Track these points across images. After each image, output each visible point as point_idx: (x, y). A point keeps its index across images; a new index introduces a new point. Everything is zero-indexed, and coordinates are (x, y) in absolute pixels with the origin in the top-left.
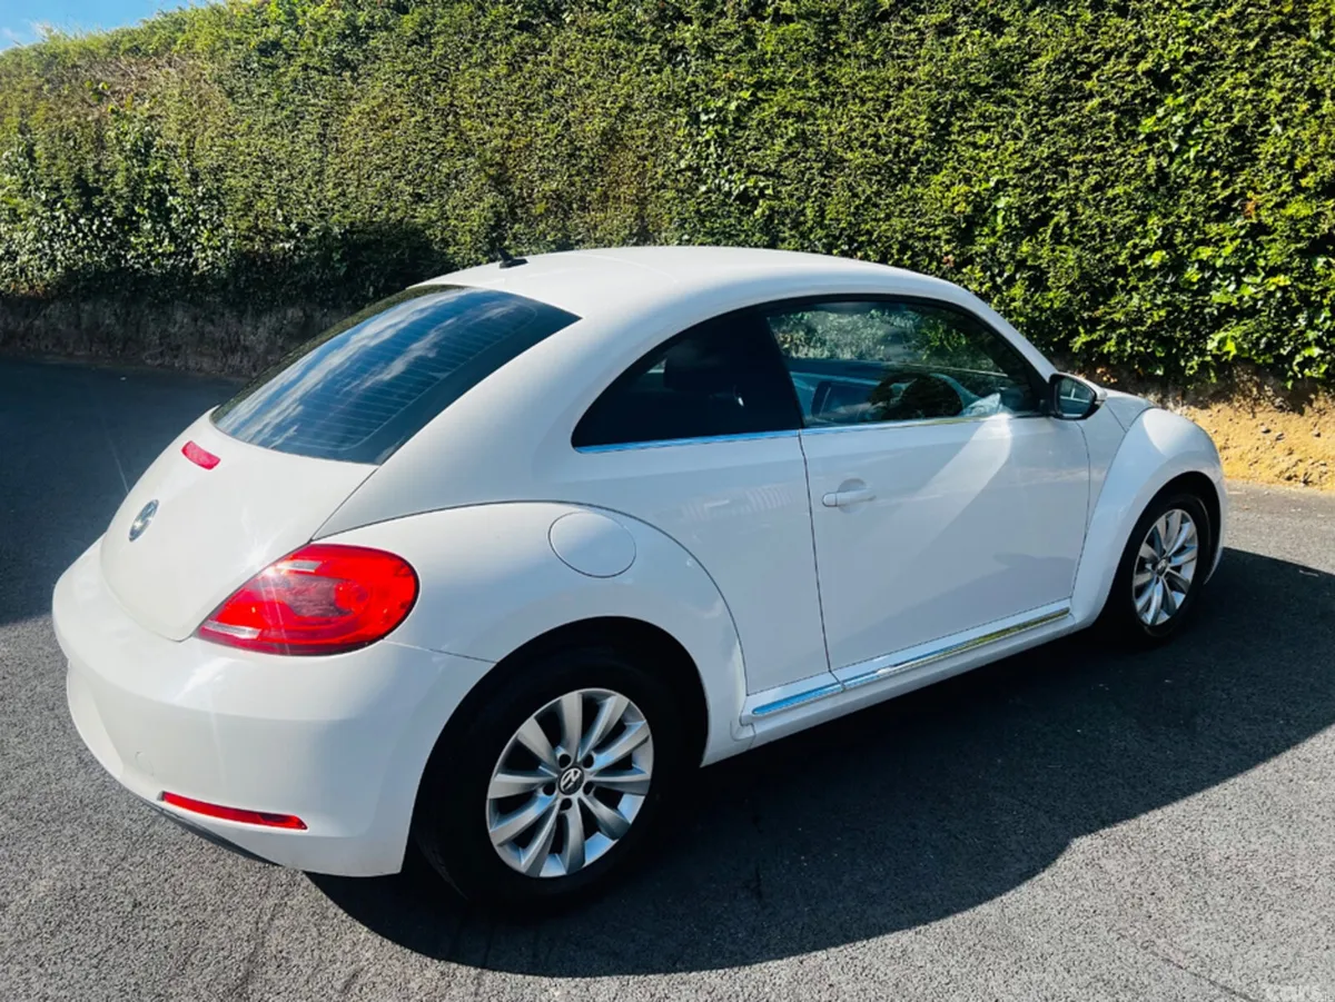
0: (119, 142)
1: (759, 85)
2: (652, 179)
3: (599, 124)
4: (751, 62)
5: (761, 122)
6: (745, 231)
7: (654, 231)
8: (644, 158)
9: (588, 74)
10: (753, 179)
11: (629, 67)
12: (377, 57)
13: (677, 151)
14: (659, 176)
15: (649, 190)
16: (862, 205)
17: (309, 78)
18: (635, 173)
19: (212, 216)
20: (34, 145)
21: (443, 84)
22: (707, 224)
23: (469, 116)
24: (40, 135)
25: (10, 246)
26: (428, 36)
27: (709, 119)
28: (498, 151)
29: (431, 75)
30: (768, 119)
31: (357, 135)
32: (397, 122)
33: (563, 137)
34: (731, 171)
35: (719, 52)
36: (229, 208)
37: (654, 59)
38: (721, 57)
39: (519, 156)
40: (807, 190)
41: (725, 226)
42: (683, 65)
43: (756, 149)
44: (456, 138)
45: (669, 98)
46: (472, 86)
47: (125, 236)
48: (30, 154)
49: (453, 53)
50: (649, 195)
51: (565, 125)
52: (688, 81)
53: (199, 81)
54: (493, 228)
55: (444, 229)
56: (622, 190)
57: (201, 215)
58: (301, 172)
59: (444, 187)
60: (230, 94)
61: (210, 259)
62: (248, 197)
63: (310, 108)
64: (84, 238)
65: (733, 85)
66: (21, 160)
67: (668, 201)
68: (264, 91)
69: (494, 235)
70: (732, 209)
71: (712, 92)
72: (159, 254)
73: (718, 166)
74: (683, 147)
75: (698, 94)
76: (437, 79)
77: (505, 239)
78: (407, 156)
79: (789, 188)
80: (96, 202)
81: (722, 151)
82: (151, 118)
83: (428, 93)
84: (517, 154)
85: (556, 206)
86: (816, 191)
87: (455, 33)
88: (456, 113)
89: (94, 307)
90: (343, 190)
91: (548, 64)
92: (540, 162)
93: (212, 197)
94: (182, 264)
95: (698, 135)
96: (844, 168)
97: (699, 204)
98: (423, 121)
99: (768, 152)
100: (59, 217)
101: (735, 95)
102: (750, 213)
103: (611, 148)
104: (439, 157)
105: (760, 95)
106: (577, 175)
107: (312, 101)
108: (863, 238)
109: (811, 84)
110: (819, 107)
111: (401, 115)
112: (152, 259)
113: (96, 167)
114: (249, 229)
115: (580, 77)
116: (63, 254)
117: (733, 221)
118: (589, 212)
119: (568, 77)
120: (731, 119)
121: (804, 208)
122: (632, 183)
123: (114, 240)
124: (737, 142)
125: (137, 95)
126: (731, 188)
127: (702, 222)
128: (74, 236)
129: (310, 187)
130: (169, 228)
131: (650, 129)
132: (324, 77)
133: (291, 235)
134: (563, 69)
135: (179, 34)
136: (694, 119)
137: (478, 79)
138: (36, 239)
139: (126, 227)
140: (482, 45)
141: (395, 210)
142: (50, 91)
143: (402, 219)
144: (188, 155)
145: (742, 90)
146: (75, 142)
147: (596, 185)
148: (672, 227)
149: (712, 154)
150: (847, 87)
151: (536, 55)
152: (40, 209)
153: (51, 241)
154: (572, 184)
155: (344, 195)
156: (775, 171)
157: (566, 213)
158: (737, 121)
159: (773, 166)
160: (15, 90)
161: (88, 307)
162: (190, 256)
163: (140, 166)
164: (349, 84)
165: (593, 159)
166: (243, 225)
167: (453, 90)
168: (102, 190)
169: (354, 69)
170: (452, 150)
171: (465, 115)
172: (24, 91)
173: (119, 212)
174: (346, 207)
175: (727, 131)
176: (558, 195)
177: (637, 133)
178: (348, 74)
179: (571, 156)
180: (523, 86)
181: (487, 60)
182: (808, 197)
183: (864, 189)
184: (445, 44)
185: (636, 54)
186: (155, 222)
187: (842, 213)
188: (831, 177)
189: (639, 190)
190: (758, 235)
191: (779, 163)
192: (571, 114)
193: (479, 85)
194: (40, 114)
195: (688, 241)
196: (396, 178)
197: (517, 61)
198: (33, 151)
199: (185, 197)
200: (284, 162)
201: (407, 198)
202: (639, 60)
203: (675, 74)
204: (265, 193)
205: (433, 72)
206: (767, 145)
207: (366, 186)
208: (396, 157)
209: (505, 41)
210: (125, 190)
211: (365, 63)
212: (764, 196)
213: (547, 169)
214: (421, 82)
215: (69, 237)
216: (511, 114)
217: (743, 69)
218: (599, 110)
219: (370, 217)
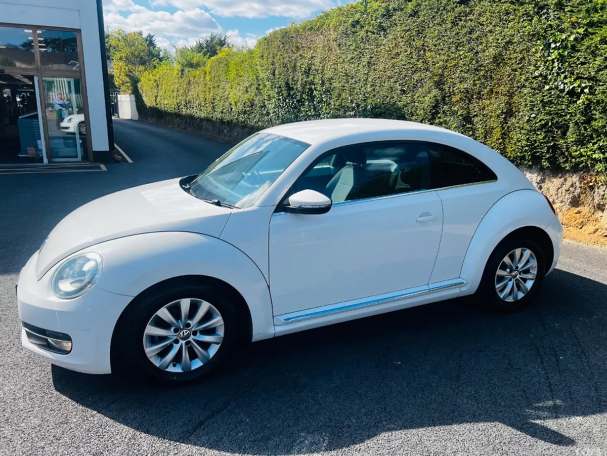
0: (301, 68)
1: (591, 24)
2: (518, 82)
3: (492, 51)
4: (588, 11)
5: (589, 47)
6: (571, 113)
7: (516, 112)
8: (515, 70)
9: (492, 24)
10: (578, 82)
11: (514, 19)
12: (395, 24)
13: (535, 66)
14: (522, 80)
15: (516, 88)
17: (367, 36)
18: (509, 79)
19: (327, 100)
20: (275, 70)
21: (421, 35)
22: (547, 108)
23: (430, 51)
24: (277, 65)
25: (268, 110)
26: (417, 12)
27: (556, 46)
28: (441, 68)
29: (416, 31)
30: (594, 45)
31: (382, 62)
32: (399, 55)
33: (473, 59)
34: (565, 78)
35: (567, 6)
36: (333, 96)
37: (529, 13)
38: (569, 8)
39: (450, 70)
41: (559, 110)
42: (546, 15)
43: (583, 64)
44: (423, 62)
45: (533, 35)
46: (433, 36)
47: (300, 107)
48: (274, 74)
49: (428, 19)
50: (516, 91)
51: (476, 53)
52: (546, 25)
53: (329, 40)
54: (434, 107)
55: (412, 107)
56: (501, 88)
57: (324, 99)
58: (359, 80)
59: (415, 86)
60: (339, 45)
62: (340, 91)
63: (366, 50)
64: (288, 107)
65: (574, 25)
66: (271, 75)
67: (525, 94)
68: (351, 43)
69: (434, 111)
70: (565, 99)
71: (562, 31)
73: (558, 74)
74: (539, 63)
75: (551, 32)
76: (419, 32)
77: (439, 113)
78: (401, 72)
79: (602, 87)
80: (292, 93)
81: (562, 65)
82: (312, 57)
83: (414, 40)
84: (449, 69)
85: (465, 97)
87: (430, 9)
88: (425, 50)
90: (374, 88)
91: (472, 21)
92: (460, 74)
93: (329, 91)
95: (548, 56)
97: (544, 96)
98: (410, 54)
99: (592, 65)
100: (281, 99)
101: (574, 31)
102: (575, 102)
103: (498, 65)
104: (415, 72)
105: (590, 30)
106: (478, 80)
107: (368, 47)
111: (401, 52)
113: (293, 78)
114: (339, 105)
115: (487, 26)
117: (564, 107)
118: (482, 100)
119: (481, 27)
120: (570, 46)
122: (507, 84)
123: (296, 109)
124: (571, 60)
125: (309, 48)
126: (564, 87)
127: (544, 107)
129: (362, 87)
130: (314, 105)
131: (521, 54)
132: (373, 35)
133: (353, 109)
134: (479, 23)
135: (326, 21)
136: (548, 46)
137: (437, 31)
138: (274, 108)
139: (300, 104)
140: (441, 13)
141: (393, 98)
142: (282, 47)
143: (395, 102)
144: (322, 73)
145: (579, 28)
146: (287, 68)
147: (487, 86)
148: (526, 109)
149: (555, 67)
151: (467, 16)
153: (278, 109)
154: (475, 85)
155: (374, 90)
156: (594, 77)
157: (470, 101)
158: (573, 47)
159: (593, 74)
160: (272, 47)
163: (306, 78)
164: (383, 38)
165: (487, 71)
166: (337, 104)
167: (425, 37)
168: (293, 88)
169: (385, 31)
170: (420, 68)
171: (428, 50)
172: (275, 48)
173: (298, 98)
174: (374, 96)
175: (566, 53)
176: (467, 91)
177: (513, 54)
178: (383, 33)
179: (476, 70)
180: (457, 34)
181: (442, 21)
184: (424, 15)
185: (519, 12)
186: (310, 102)
189: (510, 88)
190: (578, 116)
191: (597, 72)
192: (480, 47)
193: (437, 34)
194: (278, 57)
195: (534, 118)
196: (395, 82)
197: (456, 21)
198: (275, 72)
199: (319, 91)
200: (354, 75)
201: (399, 92)
202: (521, 14)
203: (540, 21)
204: (345, 89)
205: (418, 29)
206: (591, 61)
207: (383, 86)
208: (396, 72)
209: (452, 11)
210: (301, 88)
211: (390, 27)
212: (585, 93)
213: (463, 77)
214: (411, 35)
215: (283, 107)
216: (449, 48)
217: (581, 16)
218: (494, 44)
219: (383, 101)
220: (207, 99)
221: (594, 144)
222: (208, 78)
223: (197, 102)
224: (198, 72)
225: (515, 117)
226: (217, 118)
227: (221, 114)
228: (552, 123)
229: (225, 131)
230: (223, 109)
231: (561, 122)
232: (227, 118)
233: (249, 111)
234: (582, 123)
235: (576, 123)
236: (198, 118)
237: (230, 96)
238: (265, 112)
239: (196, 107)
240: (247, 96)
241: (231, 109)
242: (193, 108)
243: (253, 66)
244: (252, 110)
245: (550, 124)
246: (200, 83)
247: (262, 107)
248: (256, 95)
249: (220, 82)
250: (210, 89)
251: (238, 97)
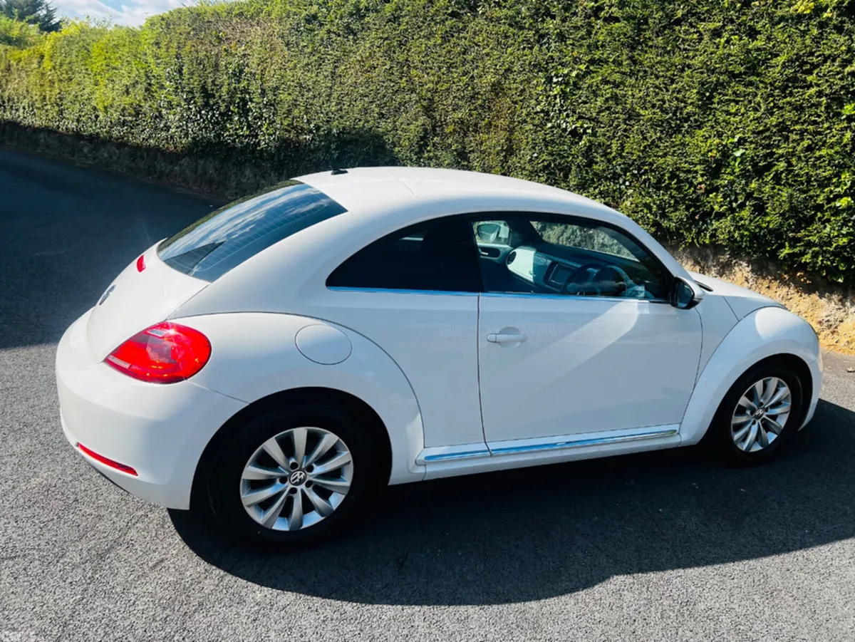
0: (226, 68)
1: (592, 62)
2: (519, 116)
3: (490, 78)
4: (589, 46)
5: (591, 86)
6: (572, 155)
7: (517, 149)
8: (516, 103)
9: (489, 47)
10: (580, 122)
11: (513, 44)
12: (369, 28)
13: (536, 100)
14: (523, 114)
15: (516, 123)
16: (649, 146)
17: (330, 39)
18: (509, 112)
19: (270, 116)
20: (183, 66)
21: (404, 47)
22: (550, 148)
23: (416, 68)
24: (186, 60)
25: (166, 123)
26: (398, 18)
27: (558, 81)
28: (430, 91)
29: (397, 41)
30: (595, 84)
31: (352, 74)
32: (375, 68)
33: (469, 85)
34: (568, 116)
35: (569, 38)
36: (279, 112)
37: (529, 40)
38: (571, 42)
39: (442, 95)
40: (615, 132)
41: (561, 151)
42: (547, 45)
43: (585, 103)
44: (407, 81)
45: (535, 66)
46: (420, 50)
47: (225, 123)
48: (180, 71)
49: (412, 28)
50: (516, 126)
51: (471, 78)
52: (548, 56)
53: (272, 35)
54: (422, 138)
55: (394, 136)
56: (500, 121)
57: (264, 115)
58: (319, 94)
59: (397, 110)
60: (287, 45)
61: (267, 141)
62: (289, 106)
63: (328, 57)
64: (203, 122)
65: (576, 61)
66: (175, 74)
67: (527, 131)
68: (305, 44)
69: (422, 143)
70: (566, 140)
71: (563, 65)
72: (241, 135)
73: (560, 112)
74: (540, 98)
75: (553, 65)
76: (400, 44)
77: (428, 146)
78: (378, 90)
79: (603, 130)
80: (211, 103)
81: (564, 102)
82: (244, 55)
83: (394, 52)
84: (440, 94)
85: (460, 128)
86: (619, 134)
87: (414, 16)
88: (409, 66)
89: (205, 162)
90: (341, 107)
91: (466, 39)
92: (454, 100)
93: (272, 105)
94: (252, 142)
95: (550, 90)
96: (640, 120)
97: (546, 134)
98: (389, 69)
99: (592, 105)
100: (192, 109)
101: (576, 67)
102: (577, 143)
103: (497, 94)
104: (396, 91)
105: (591, 68)
106: (474, 110)
107: (330, 52)
108: (647, 168)
109: (624, 63)
110: (628, 79)
111: (377, 65)
112: (237, 138)
113: (213, 82)
114: (288, 125)
115: (484, 48)
116: (192, 130)
117: (566, 148)
118: (479, 133)
119: (476, 48)
120: (571, 82)
121: (611, 144)
122: (507, 118)
123: (219, 125)
124: (573, 97)
125: (239, 41)
126: (567, 126)
127: (546, 146)
128: (198, 120)
129: (323, 104)
130: (248, 121)
131: (521, 84)
132: (339, 38)
133: (310, 131)
134: (474, 43)
135: (265, 7)
136: (549, 80)
137: (424, 45)
138: (180, 120)
139: (225, 118)
140: (429, 24)
141: (368, 122)
142: (194, 35)
143: (372, 128)
144: (261, 79)
145: (581, 64)
146: (204, 67)
147: (485, 117)
148: (528, 147)
149: (557, 104)
150: (648, 67)
151: (459, 33)
152: (183, 103)
153: (187, 122)
154: (471, 115)
155: (341, 110)
156: (596, 118)
157: (465, 133)
158: (575, 84)
159: (594, 115)
160: (176, 33)
161: (202, 162)
162: (257, 138)
163: (235, 83)
164: (351, 43)
165: (485, 101)
166: (286, 123)
167: (409, 51)
168: (214, 95)
169: (355, 34)
170: (404, 88)
171: (414, 67)
172: (181, 34)
173: (222, 109)
174: (341, 117)
175: (568, 90)
176: (462, 122)
177: (513, 84)
178: (352, 37)
179: (472, 97)
180: (449, 52)
181: (430, 34)
182: (615, 137)
183: (653, 135)
184: (407, 23)
185: (519, 37)
186: (240, 116)
187: (635, 149)
188: (630, 125)
189: (511, 123)
190: (580, 158)
191: (598, 113)
192: (476, 71)
193: (424, 49)
194: (187, 48)
195: (537, 158)
196: (371, 102)
197: (447, 36)
198: (182, 69)
199: (257, 103)
200: (311, 87)
201: (376, 115)
202: (520, 40)
203: (540, 50)
204: (299, 105)
205: (399, 39)
206: (592, 101)
207: (354, 106)
208: (372, 90)
209: (442, 23)
210: (227, 96)
211: (362, 31)
212: (587, 133)
213: (457, 105)
214: (391, 45)
215: (196, 121)
216: (440, 68)
217: (583, 51)
218: (492, 70)
219: (354, 125)
220: (48, 98)
221: (595, 188)
222: (47, 64)
223: (26, 101)
224: (25, 53)
225: (516, 156)
226: (67, 129)
227: (75, 123)
228: (555, 165)
229: (86, 150)
230: (80, 116)
231: (563, 164)
232: (89, 129)
233: (131, 122)
234: (584, 166)
235: (578, 166)
236: (29, 126)
237: (93, 97)
238: (162, 125)
239: (24, 108)
240: (127, 100)
241: (97, 117)
242: (17, 110)
243: (139, 56)
244: (136, 120)
245: (552, 165)
246: (32, 71)
247: (156, 117)
248: (146, 100)
249: (73, 74)
250: (52, 82)
251: (110, 99)
